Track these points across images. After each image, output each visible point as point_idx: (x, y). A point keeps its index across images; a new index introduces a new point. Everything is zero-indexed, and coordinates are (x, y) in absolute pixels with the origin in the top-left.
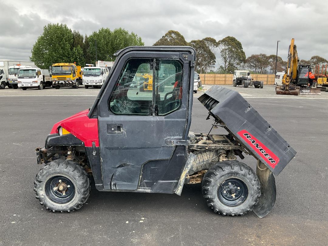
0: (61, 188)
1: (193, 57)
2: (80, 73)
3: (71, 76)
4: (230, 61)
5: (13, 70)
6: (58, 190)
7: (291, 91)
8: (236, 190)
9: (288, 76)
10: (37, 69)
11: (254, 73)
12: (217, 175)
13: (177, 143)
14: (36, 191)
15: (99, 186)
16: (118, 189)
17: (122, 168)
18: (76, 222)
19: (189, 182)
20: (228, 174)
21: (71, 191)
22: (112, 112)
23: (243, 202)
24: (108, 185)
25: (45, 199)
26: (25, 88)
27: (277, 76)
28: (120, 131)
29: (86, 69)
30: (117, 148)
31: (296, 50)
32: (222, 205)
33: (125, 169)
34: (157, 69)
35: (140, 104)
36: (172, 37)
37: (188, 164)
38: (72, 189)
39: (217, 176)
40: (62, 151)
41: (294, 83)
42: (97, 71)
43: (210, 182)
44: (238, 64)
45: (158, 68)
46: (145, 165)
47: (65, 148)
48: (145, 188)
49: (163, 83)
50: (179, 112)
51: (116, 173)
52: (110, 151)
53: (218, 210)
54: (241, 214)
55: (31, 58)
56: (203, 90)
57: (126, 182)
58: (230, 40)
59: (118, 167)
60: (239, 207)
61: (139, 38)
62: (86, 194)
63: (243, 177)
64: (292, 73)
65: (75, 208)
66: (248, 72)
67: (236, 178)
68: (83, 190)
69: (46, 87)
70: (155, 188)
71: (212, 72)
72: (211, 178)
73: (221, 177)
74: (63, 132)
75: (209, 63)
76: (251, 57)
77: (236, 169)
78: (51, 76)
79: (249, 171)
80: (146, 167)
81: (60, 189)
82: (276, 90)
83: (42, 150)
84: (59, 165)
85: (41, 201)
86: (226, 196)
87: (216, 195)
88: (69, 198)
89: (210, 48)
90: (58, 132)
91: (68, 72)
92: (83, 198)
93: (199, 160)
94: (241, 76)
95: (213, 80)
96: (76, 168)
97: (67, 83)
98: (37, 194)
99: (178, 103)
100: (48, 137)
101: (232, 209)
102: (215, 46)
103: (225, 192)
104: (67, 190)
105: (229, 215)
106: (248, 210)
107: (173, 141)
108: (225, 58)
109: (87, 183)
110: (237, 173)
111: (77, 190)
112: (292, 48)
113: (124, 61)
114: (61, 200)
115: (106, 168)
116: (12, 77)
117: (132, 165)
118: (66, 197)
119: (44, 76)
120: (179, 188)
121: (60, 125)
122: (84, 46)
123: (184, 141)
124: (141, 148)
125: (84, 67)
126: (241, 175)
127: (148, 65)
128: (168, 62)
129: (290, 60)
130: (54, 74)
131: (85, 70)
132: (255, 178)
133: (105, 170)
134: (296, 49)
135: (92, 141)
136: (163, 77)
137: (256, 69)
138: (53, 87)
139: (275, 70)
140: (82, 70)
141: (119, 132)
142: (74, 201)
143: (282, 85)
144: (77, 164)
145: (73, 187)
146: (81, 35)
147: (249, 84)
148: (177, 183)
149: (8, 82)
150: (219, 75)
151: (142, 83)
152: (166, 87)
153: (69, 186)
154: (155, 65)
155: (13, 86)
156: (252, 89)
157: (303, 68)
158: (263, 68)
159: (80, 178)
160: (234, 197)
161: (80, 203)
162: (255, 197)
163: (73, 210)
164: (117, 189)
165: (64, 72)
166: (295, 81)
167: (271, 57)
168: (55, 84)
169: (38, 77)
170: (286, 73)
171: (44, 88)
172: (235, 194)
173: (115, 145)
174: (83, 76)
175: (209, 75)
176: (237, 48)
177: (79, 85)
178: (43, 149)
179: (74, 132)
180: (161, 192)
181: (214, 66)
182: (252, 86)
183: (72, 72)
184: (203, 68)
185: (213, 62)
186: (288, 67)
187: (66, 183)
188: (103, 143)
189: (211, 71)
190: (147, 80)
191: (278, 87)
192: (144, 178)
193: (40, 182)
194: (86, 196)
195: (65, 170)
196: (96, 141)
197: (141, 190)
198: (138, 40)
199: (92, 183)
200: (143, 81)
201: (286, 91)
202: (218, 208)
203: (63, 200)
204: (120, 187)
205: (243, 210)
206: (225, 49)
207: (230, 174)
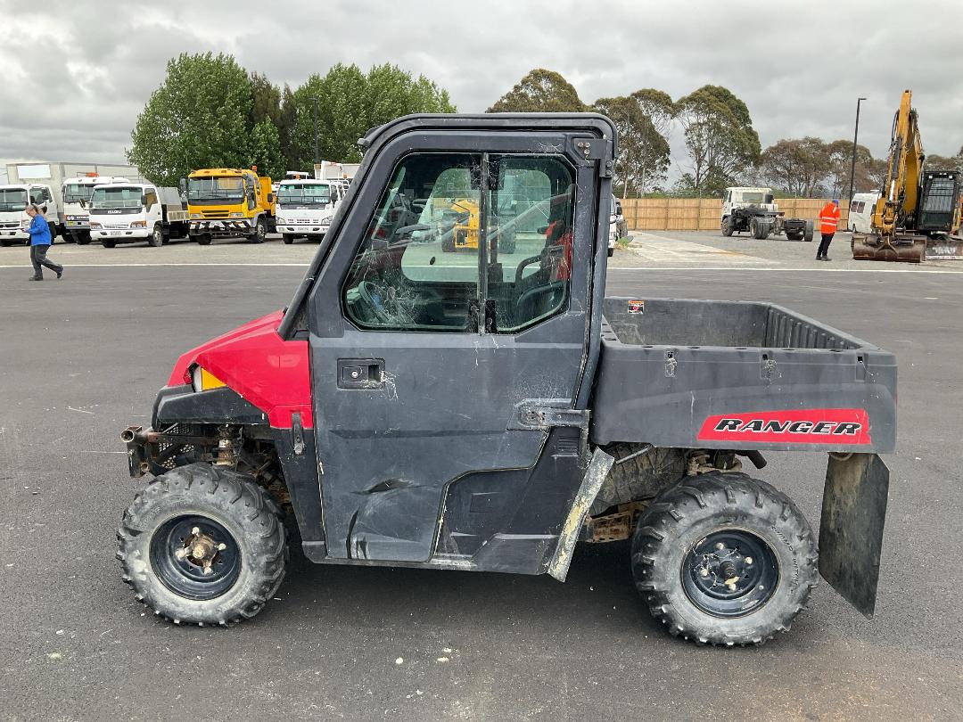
0: (199, 552)
1: (609, 149)
2: (270, 198)
3: (244, 206)
4: (712, 159)
5: (75, 190)
6: (190, 558)
7: (899, 251)
8: (741, 566)
9: (889, 205)
10: (146, 186)
11: (784, 194)
12: (681, 518)
13: (555, 418)
14: (124, 562)
15: (313, 548)
16: (371, 557)
17: (385, 493)
18: (243, 660)
19: (591, 537)
20: (716, 516)
21: (227, 563)
22: (353, 321)
23: (762, 605)
24: (340, 545)
25: (150, 584)
26: (110, 243)
27: (855, 203)
28: (379, 380)
29: (287, 187)
30: (369, 433)
31: (916, 126)
32: (694, 614)
33: (390, 498)
34: (494, 186)
35: (440, 293)
36: (541, 89)
37: (588, 486)
38: (232, 554)
39: (681, 522)
40: (204, 438)
41: (909, 226)
42: (318, 191)
43: (658, 541)
44: (737, 168)
45: (497, 183)
46: (453, 486)
47: (211, 431)
48: (455, 555)
49: (512, 226)
50: (562, 322)
51: (364, 510)
52: (347, 442)
53: (682, 629)
54: (755, 641)
55: (130, 155)
56: (633, 246)
57: (395, 537)
58: (713, 98)
59: (371, 491)
60: (747, 619)
61: (440, 93)
62: (274, 571)
63: (765, 527)
64: (901, 196)
65: (242, 612)
66: (768, 190)
67: (743, 529)
68: (263, 560)
69: (171, 240)
70: (486, 556)
71: (659, 194)
72: (660, 529)
73: (694, 525)
74: (205, 382)
75: (651, 165)
76: (775, 148)
77: (742, 500)
78: (184, 206)
79: (784, 509)
80: (459, 491)
81: (196, 555)
82: (852, 246)
83: (143, 433)
84: (190, 484)
85: (137, 591)
86: (709, 584)
87: (678, 582)
88: (222, 582)
89: (654, 120)
90: (191, 382)
91: (234, 196)
92: (266, 583)
93: (624, 472)
94: (747, 205)
95: (663, 216)
96: (242, 493)
97: (232, 229)
98: (127, 571)
99: (558, 291)
100: (162, 394)
101: (726, 626)
102: (669, 116)
103: (705, 572)
104: (216, 558)
105: (717, 644)
106: (779, 629)
107: (540, 413)
108: (698, 151)
109: (278, 538)
110: (742, 515)
111: (248, 559)
112: (904, 119)
113: (391, 162)
114: (201, 587)
115: (333, 492)
116: (74, 210)
117: (413, 487)
118: (212, 580)
119: (164, 207)
120: (561, 559)
121: (194, 359)
122: (281, 118)
123: (576, 414)
124: (441, 434)
125: (279, 179)
126: (756, 520)
127: (466, 175)
128: (526, 163)
129: (896, 155)
130: (194, 202)
131: (283, 189)
132: (803, 530)
133: (331, 499)
134: (916, 121)
135: (293, 411)
136: (513, 208)
137: (790, 185)
138: (193, 240)
139: (848, 188)
140: (274, 188)
141: (375, 382)
142: (236, 592)
143: (870, 231)
144: (248, 480)
145: (234, 550)
146: (273, 86)
147: (771, 229)
148: (554, 543)
149: (62, 225)
150: (679, 202)
151: (451, 228)
152: (519, 237)
153: (222, 547)
154: (486, 173)
155: (78, 235)
156: (781, 243)
157: (937, 179)
158: (811, 182)
159: (257, 524)
160: (733, 587)
161: (255, 598)
162: (799, 590)
163: (235, 620)
164: (369, 557)
165: (224, 196)
166: (910, 219)
167: (838, 146)
168: (196, 230)
169: (148, 211)
170: (883, 196)
171: (165, 242)
172: (736, 579)
173: (363, 424)
174: (278, 206)
175: (649, 202)
176: (735, 120)
177: (268, 234)
178: (148, 432)
179: (238, 383)
180: (504, 568)
181: (664, 174)
182: (779, 234)
183: (245, 195)
184: (631, 181)
185: (661, 163)
186: (892, 178)
187: (214, 539)
188: (326, 418)
189: (656, 189)
190: (462, 217)
191: (858, 237)
192: (451, 524)
193: (134, 533)
194: (275, 576)
195: (210, 497)
196: (304, 409)
197: (442, 562)
198: (437, 99)
199: (293, 538)
200: (453, 221)
201: (883, 248)
202: (683, 621)
203: (206, 587)
204: (377, 551)
205: (761, 628)
206: (700, 124)
207: (722, 517)
